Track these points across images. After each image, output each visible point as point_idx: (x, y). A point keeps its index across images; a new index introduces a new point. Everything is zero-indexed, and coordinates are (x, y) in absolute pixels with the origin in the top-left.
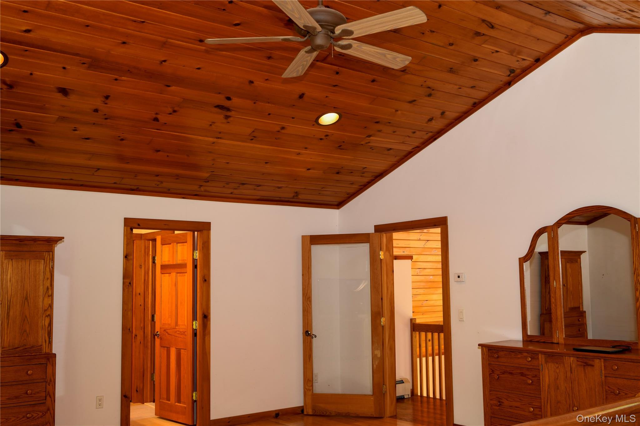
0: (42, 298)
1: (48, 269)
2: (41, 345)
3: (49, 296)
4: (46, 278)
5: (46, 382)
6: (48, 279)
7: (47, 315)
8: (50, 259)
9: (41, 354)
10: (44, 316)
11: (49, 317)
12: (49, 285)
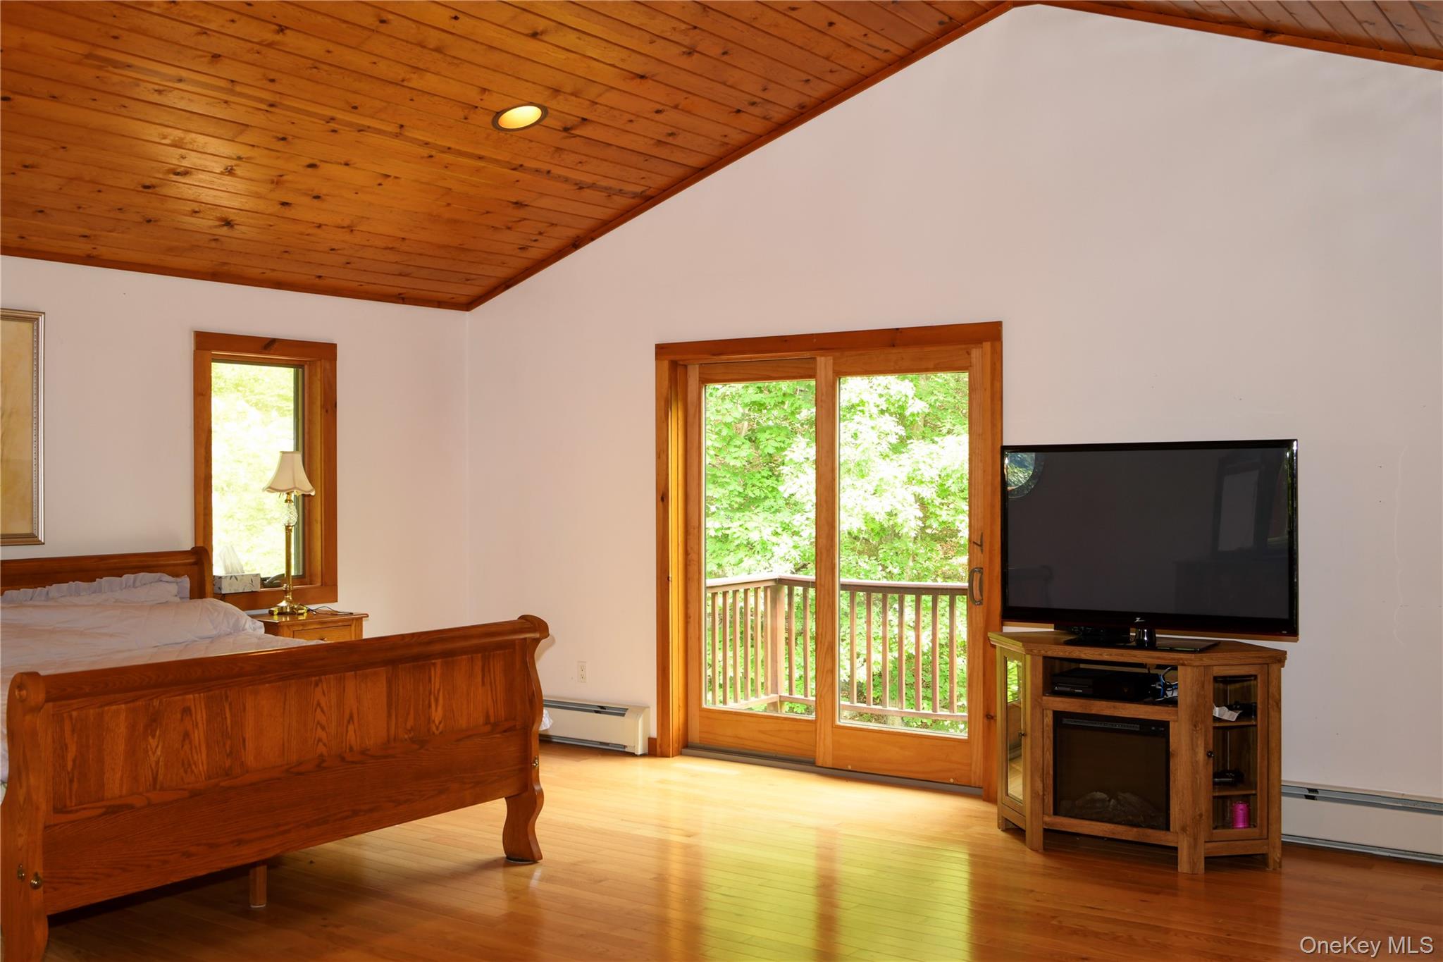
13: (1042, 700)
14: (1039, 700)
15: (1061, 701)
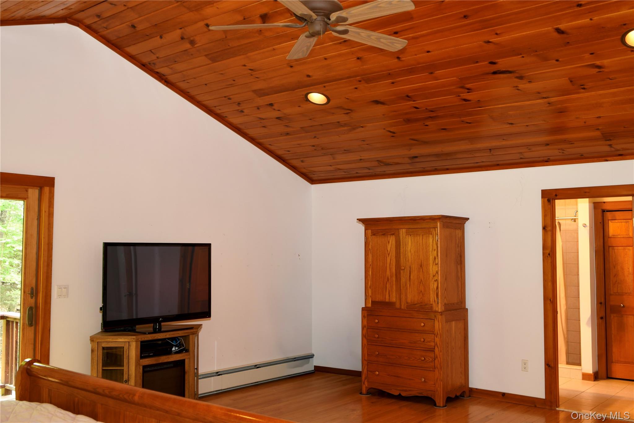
0: (431, 266)
1: (434, 242)
2: (432, 304)
3: (436, 264)
4: (433, 249)
5: (434, 334)
6: (435, 250)
7: (435, 279)
8: (436, 234)
9: (432, 311)
10: (433, 280)
11: (437, 281)
12: (436, 255)
13: (140, 362)
14: (139, 362)
15: (148, 360)
